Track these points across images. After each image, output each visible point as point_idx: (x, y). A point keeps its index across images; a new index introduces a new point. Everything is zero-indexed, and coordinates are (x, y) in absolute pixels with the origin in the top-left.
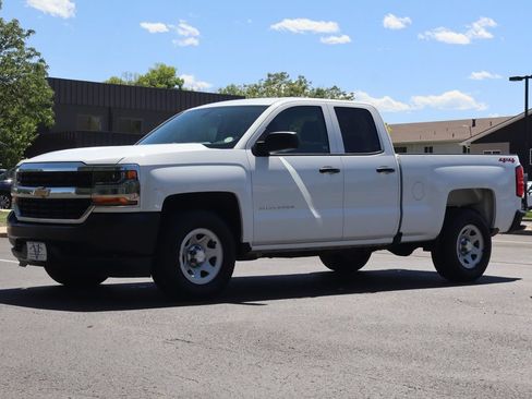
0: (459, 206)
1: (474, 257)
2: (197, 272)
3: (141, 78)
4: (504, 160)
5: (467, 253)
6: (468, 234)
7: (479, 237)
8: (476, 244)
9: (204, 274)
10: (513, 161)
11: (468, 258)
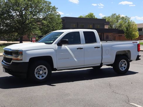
0: (122, 54)
1: (124, 68)
2: (40, 76)
3: (86, 16)
4: (134, 43)
5: (122, 67)
6: (123, 62)
7: (126, 62)
8: (125, 64)
9: (43, 77)
10: (137, 42)
11: (123, 68)
